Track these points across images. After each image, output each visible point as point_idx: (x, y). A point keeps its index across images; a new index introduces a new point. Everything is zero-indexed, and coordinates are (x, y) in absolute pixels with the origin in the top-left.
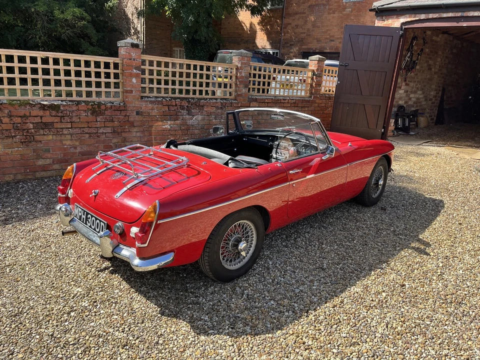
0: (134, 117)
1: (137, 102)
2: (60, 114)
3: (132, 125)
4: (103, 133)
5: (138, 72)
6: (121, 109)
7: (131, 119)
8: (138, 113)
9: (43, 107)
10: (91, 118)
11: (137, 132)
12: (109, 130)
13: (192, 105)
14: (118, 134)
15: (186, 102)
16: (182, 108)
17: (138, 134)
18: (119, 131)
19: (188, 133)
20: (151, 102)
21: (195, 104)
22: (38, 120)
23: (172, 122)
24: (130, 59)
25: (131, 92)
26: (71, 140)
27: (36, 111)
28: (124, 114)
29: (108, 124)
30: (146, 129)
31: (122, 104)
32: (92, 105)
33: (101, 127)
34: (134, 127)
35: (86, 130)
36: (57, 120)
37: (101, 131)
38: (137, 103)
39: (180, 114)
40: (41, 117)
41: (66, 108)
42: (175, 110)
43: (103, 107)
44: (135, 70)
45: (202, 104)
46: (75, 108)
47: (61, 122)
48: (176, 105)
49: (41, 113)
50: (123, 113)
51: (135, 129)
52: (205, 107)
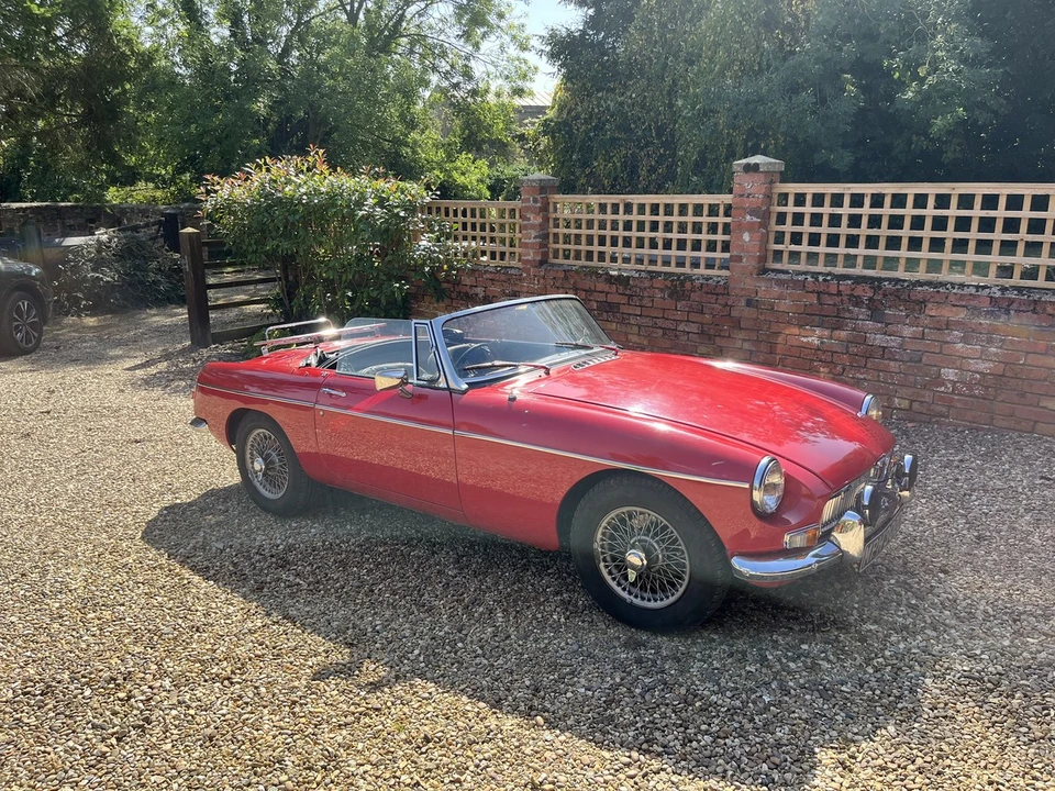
0: (741, 310)
1: (748, 281)
2: (628, 292)
3: (737, 324)
4: (684, 331)
5: (755, 219)
6: (717, 291)
7: (735, 313)
8: (749, 303)
9: (610, 279)
10: (669, 303)
11: (744, 340)
12: (694, 328)
13: (885, 295)
14: (710, 339)
15: (867, 288)
16: (857, 302)
17: (747, 346)
18: (712, 332)
19: (869, 365)
20: (780, 283)
21: (897, 294)
22: (602, 298)
23: (826, 333)
24: (742, 196)
25: (740, 259)
26: (639, 335)
27: (602, 286)
28: (722, 302)
29: (693, 317)
30: (765, 338)
31: (722, 283)
32: (673, 280)
33: (681, 321)
34: (741, 329)
35: (660, 322)
36: (624, 300)
37: (681, 328)
38: (750, 283)
39: (847, 315)
40: (607, 293)
41: (637, 282)
42: (835, 305)
43: (688, 285)
44: (748, 217)
45: (920, 297)
46: (647, 284)
47: (629, 304)
48: (839, 293)
49: (606, 288)
50: (722, 300)
51: (742, 335)
52: (930, 305)
